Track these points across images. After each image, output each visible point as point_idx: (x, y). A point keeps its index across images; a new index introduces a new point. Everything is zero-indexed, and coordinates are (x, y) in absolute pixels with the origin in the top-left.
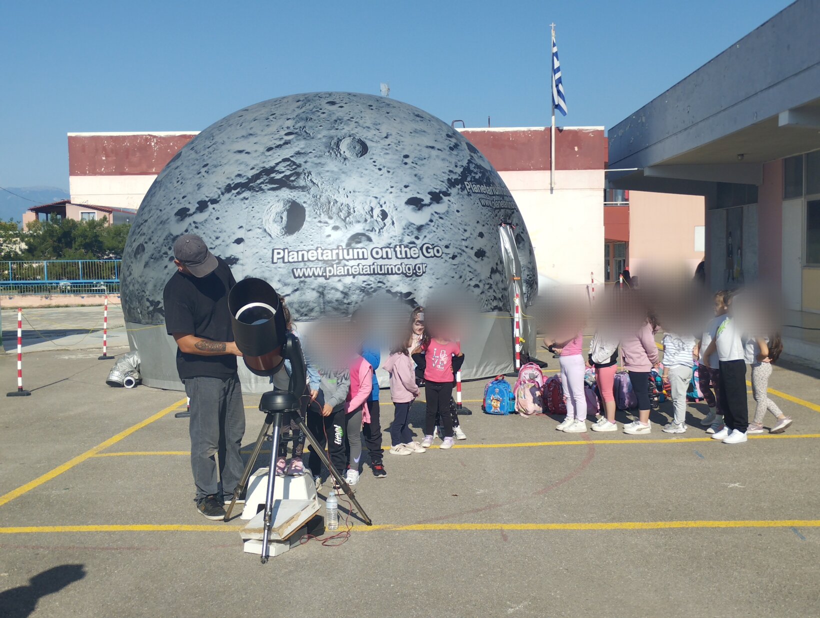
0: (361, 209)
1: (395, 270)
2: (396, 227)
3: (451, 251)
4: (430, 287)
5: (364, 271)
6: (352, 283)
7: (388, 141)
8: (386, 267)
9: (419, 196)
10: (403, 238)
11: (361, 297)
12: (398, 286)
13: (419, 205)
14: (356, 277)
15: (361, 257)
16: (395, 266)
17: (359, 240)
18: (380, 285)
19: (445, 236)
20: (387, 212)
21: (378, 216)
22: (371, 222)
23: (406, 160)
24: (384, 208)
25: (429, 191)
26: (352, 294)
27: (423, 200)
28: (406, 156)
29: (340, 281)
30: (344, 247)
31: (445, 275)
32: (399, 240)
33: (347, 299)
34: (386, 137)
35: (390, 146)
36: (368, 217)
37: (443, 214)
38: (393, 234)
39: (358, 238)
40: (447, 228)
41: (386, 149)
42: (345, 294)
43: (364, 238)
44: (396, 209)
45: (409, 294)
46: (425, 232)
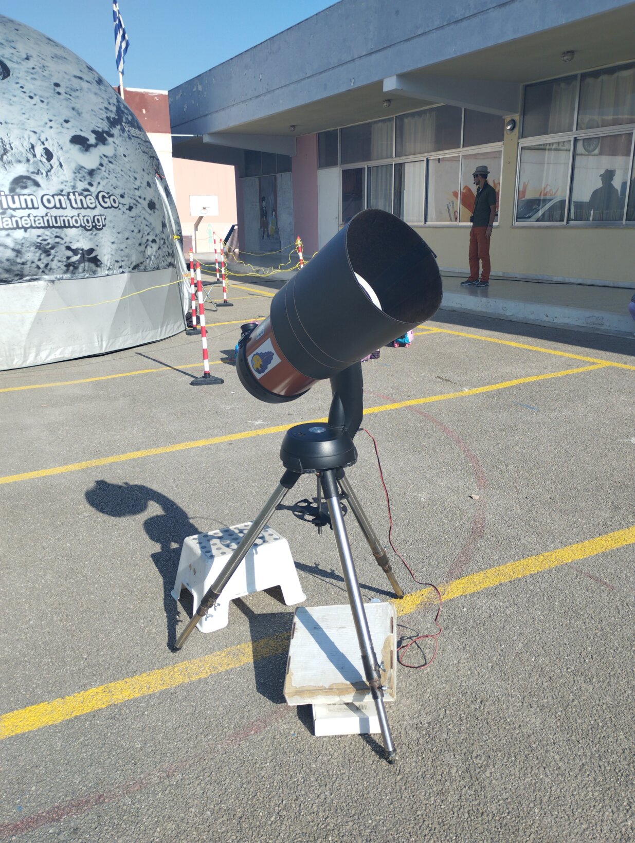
0: (19, 146)
1: (72, 222)
2: (65, 170)
3: (127, 201)
4: (113, 243)
5: (37, 223)
6: (24, 238)
7: (31, 64)
8: (62, 219)
9: (83, 134)
10: (75, 184)
11: (38, 255)
12: (78, 241)
13: (86, 145)
14: (28, 230)
15: (30, 205)
16: (72, 217)
17: (24, 185)
18: (58, 240)
19: (119, 184)
20: (51, 150)
21: (42, 156)
22: (34, 162)
23: (58, 89)
24: (47, 146)
25: (92, 129)
26: (26, 251)
27: (88, 140)
28: (57, 85)
29: (8, 235)
30: (7, 193)
31: (126, 229)
32: (71, 186)
33: (21, 258)
34: (27, 58)
35: (35, 70)
36: (30, 156)
37: (112, 157)
38: (63, 178)
39: (22, 182)
40: (118, 175)
41: (32, 73)
42: (18, 252)
43: (29, 183)
44: (62, 148)
45: (91, 251)
46: (97, 179)
